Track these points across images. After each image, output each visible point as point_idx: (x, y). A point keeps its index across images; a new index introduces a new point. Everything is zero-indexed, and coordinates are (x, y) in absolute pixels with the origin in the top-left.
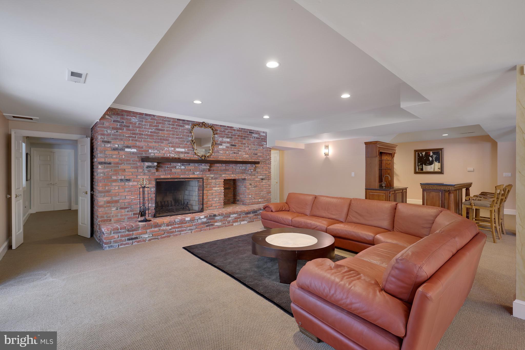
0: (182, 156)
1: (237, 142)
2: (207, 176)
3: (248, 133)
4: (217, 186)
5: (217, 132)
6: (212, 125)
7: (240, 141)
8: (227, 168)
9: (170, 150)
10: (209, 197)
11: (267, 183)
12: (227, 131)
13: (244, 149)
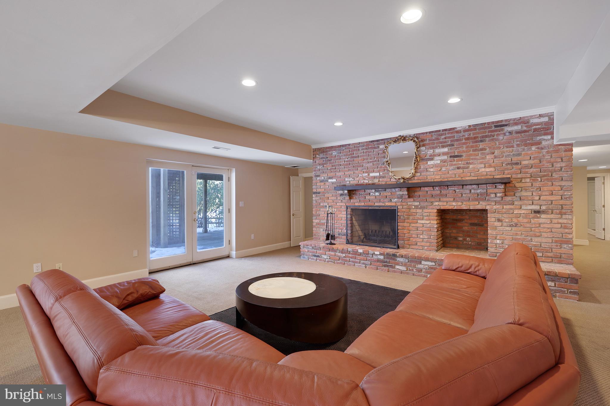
0: (376, 181)
1: (464, 149)
2: (409, 204)
3: (493, 128)
4: (425, 218)
5: (424, 143)
6: (415, 135)
7: (472, 147)
8: (444, 192)
9: (364, 176)
10: (411, 232)
11: (556, 221)
12: (443, 137)
13: (483, 158)
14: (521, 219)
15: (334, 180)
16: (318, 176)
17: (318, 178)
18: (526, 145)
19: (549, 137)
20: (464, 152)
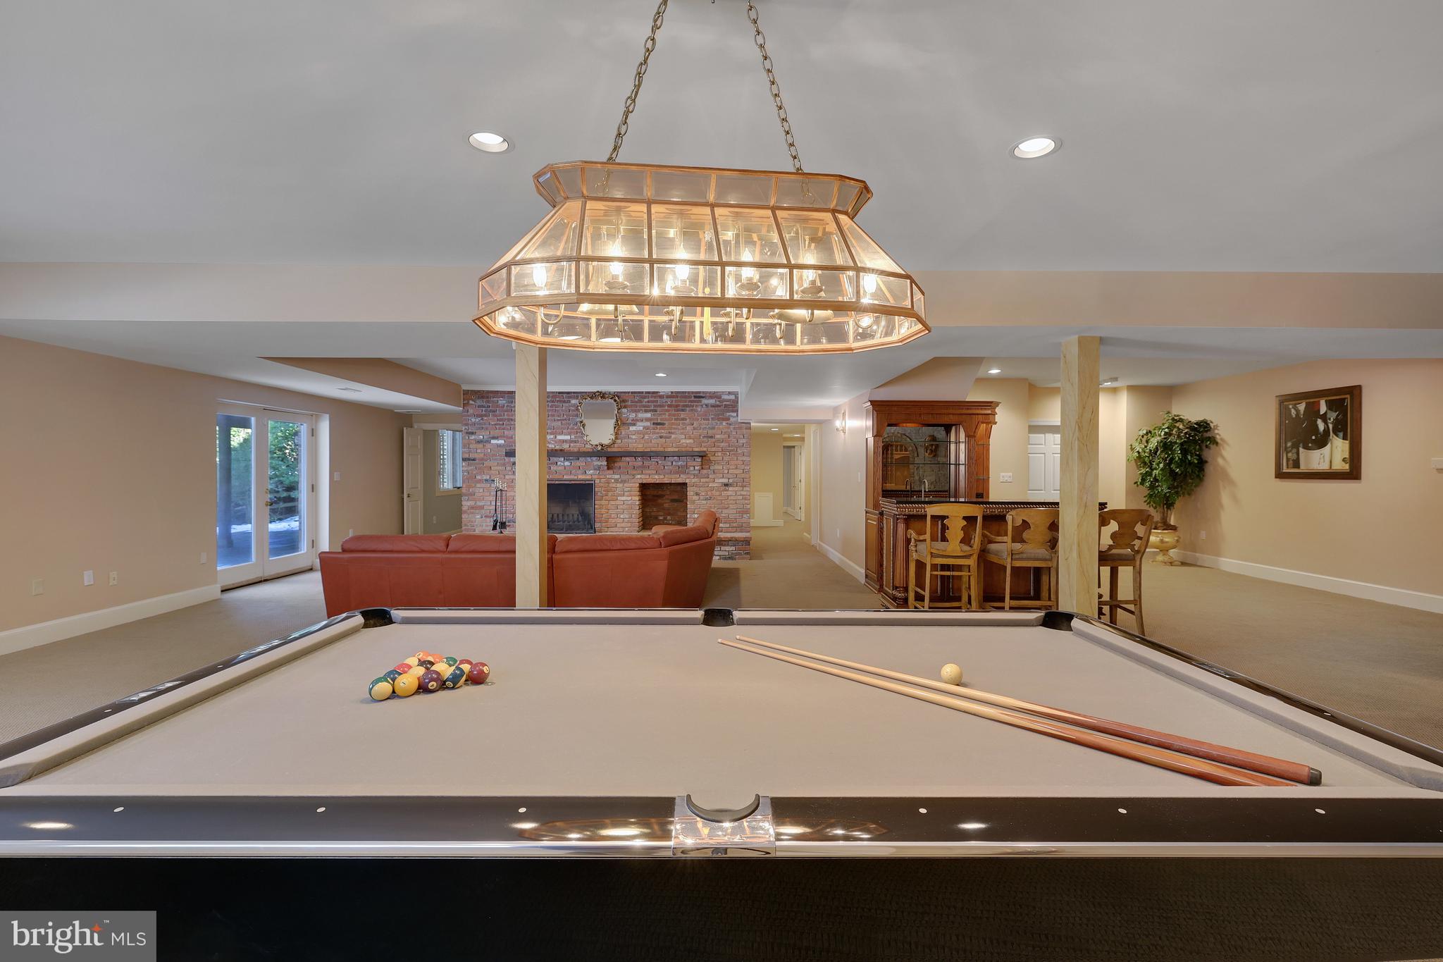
0: (566, 446)
1: (667, 417)
2: (608, 476)
3: (693, 399)
4: (626, 494)
5: (626, 404)
6: (616, 393)
7: (674, 415)
8: (646, 463)
9: (548, 438)
10: (610, 512)
11: (738, 493)
12: (646, 400)
13: (683, 429)
14: (714, 492)
15: (501, 442)
16: (472, 433)
17: (473, 437)
18: (718, 419)
19: (735, 414)
20: (666, 419)
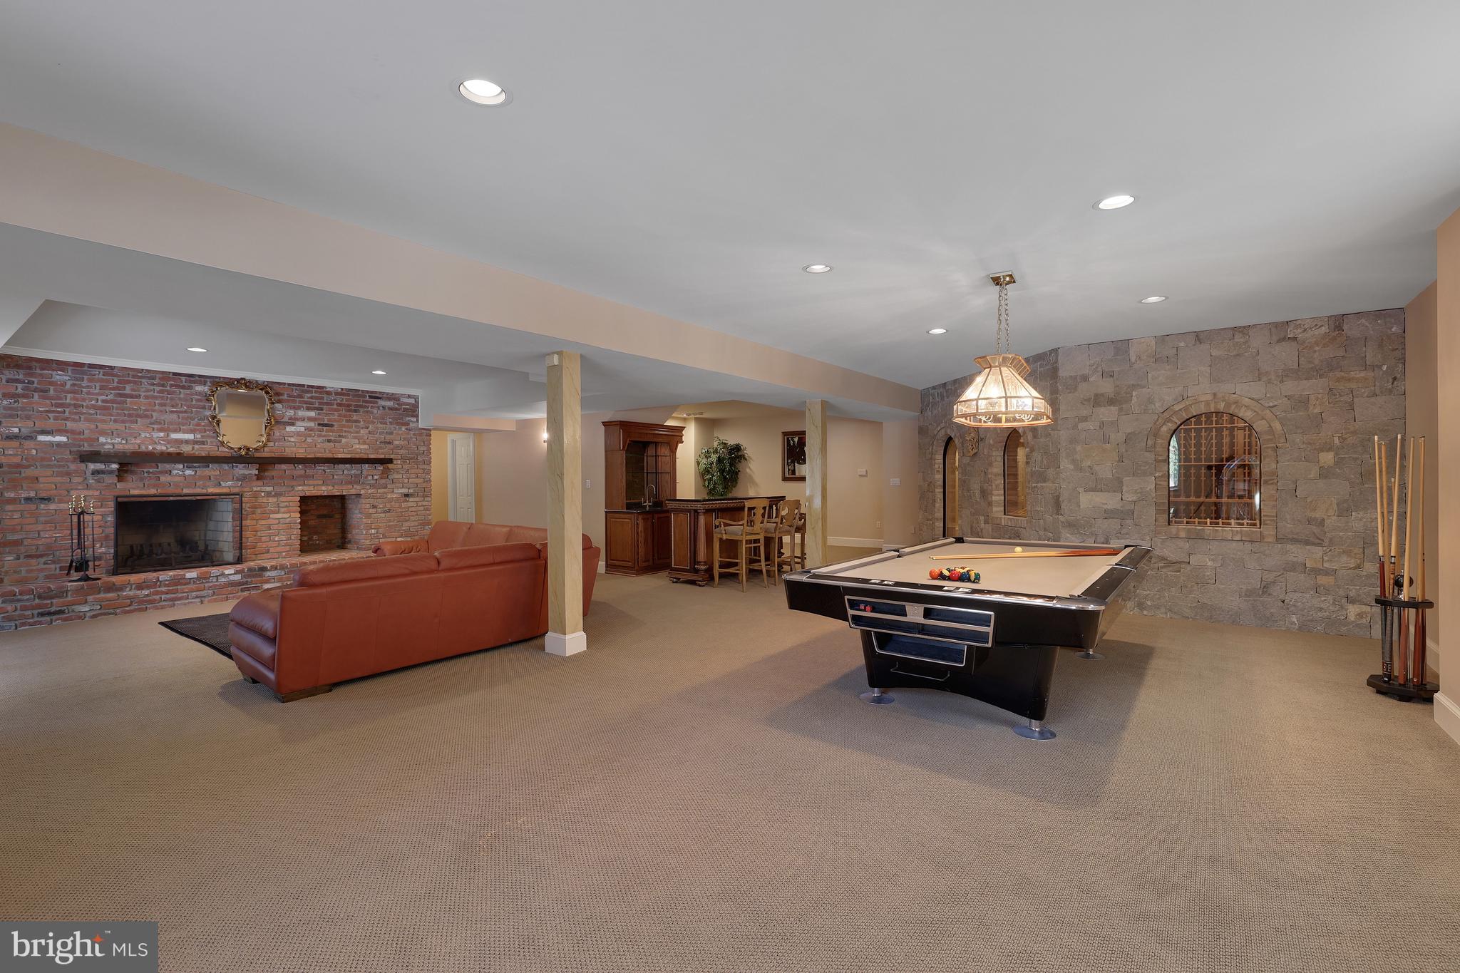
0: (186, 449)
1: (336, 417)
2: (255, 489)
3: (367, 398)
4: (282, 510)
5: (281, 397)
6: (266, 383)
7: (345, 416)
8: (310, 472)
9: (155, 436)
11: (420, 504)
12: (309, 395)
13: (357, 432)
14: (393, 503)
15: (60, 439)
18: (398, 424)
19: (415, 419)
20: (335, 421)
